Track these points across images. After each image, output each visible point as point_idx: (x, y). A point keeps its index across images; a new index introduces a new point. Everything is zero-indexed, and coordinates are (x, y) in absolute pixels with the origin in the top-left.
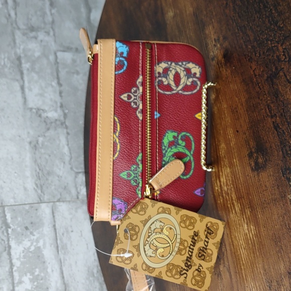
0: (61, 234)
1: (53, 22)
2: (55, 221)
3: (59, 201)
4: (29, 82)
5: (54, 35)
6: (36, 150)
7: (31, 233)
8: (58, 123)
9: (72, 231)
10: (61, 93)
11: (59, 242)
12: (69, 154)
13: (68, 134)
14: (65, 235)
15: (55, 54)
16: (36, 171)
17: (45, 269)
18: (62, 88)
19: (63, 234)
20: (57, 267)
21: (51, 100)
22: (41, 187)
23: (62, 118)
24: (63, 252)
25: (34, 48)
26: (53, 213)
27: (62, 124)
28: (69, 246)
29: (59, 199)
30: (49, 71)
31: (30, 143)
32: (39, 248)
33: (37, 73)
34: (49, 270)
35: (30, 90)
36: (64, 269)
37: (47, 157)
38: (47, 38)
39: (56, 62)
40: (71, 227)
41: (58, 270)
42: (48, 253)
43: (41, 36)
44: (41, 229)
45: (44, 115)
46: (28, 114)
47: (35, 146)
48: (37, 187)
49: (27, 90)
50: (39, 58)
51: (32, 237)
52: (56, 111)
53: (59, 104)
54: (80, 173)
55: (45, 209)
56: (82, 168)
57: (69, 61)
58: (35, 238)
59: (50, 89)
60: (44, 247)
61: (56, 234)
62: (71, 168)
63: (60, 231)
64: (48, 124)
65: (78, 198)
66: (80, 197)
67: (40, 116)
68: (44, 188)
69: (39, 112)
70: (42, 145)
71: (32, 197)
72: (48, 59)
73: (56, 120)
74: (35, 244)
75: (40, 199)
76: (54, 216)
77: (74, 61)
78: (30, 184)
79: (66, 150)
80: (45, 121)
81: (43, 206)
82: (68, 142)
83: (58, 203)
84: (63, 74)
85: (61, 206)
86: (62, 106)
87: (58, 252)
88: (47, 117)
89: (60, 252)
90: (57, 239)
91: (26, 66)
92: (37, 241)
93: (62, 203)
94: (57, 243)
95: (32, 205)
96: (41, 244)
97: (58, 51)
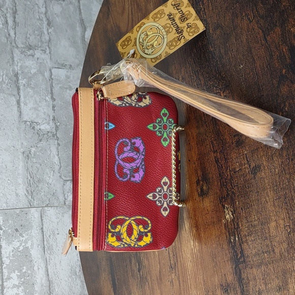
0: (48, 236)
1: (50, 40)
2: (42, 225)
3: (47, 206)
4: (25, 97)
5: (50, 53)
6: (28, 159)
7: (21, 235)
8: (50, 134)
9: (58, 234)
10: (54, 107)
11: (45, 243)
12: (59, 164)
13: (59, 145)
14: (52, 237)
15: (50, 70)
16: (27, 178)
17: (32, 267)
18: (55, 103)
19: (49, 236)
20: (43, 265)
21: (44, 113)
22: (31, 193)
23: (54, 130)
24: (49, 252)
25: (31, 65)
26: (41, 217)
27: (53, 136)
28: (54, 247)
29: (48, 205)
30: (44, 87)
31: (23, 153)
32: (27, 248)
33: (33, 88)
34: (36, 268)
35: (26, 104)
36: (49, 267)
37: (39, 166)
38: (43, 56)
39: (51, 78)
40: (57, 230)
41: (44, 268)
42: (35, 253)
43: (38, 54)
44: (30, 231)
45: (37, 127)
46: (23, 126)
47: (27, 156)
48: (28, 193)
49: (22, 104)
50: (35, 74)
51: (21, 238)
52: (48, 124)
53: (52, 118)
54: (68, 180)
55: (35, 214)
56: (70, 176)
57: (63, 77)
58: (24, 239)
59: (44, 103)
60: (32, 248)
61: (43, 236)
62: (60, 176)
63: (47, 233)
64: (41, 136)
65: (65, 204)
66: (67, 203)
67: (33, 128)
68: (34, 194)
69: (32, 125)
70: (34, 155)
71: (23, 202)
72: (44, 76)
73: (48, 132)
74: (23, 244)
75: (30, 204)
76: (42, 220)
77: (68, 77)
78: (22, 191)
79: (56, 159)
80: (38, 133)
81: (33, 210)
82: (58, 152)
83: (46, 208)
84: (56, 89)
85: (49, 210)
86: (54, 119)
87: (44, 252)
88: (40, 129)
89: (46, 253)
90: (44, 240)
91: (22, 82)
92: (26, 242)
93: (50, 208)
94: (44, 244)
95: (23, 210)
96: (29, 244)
97: (53, 68)
